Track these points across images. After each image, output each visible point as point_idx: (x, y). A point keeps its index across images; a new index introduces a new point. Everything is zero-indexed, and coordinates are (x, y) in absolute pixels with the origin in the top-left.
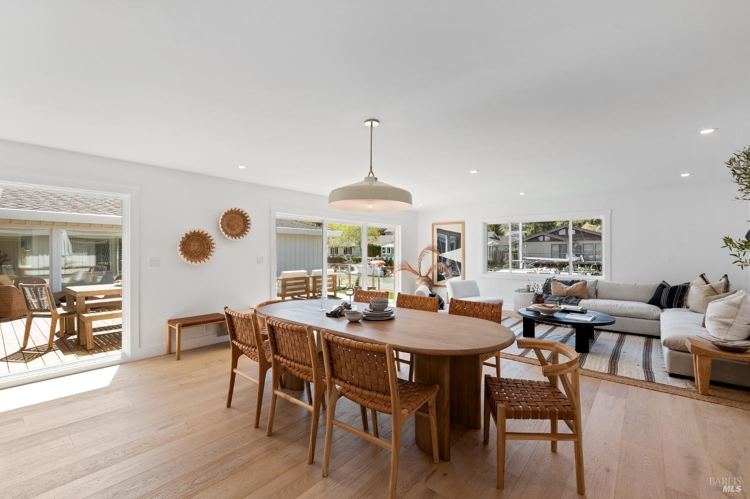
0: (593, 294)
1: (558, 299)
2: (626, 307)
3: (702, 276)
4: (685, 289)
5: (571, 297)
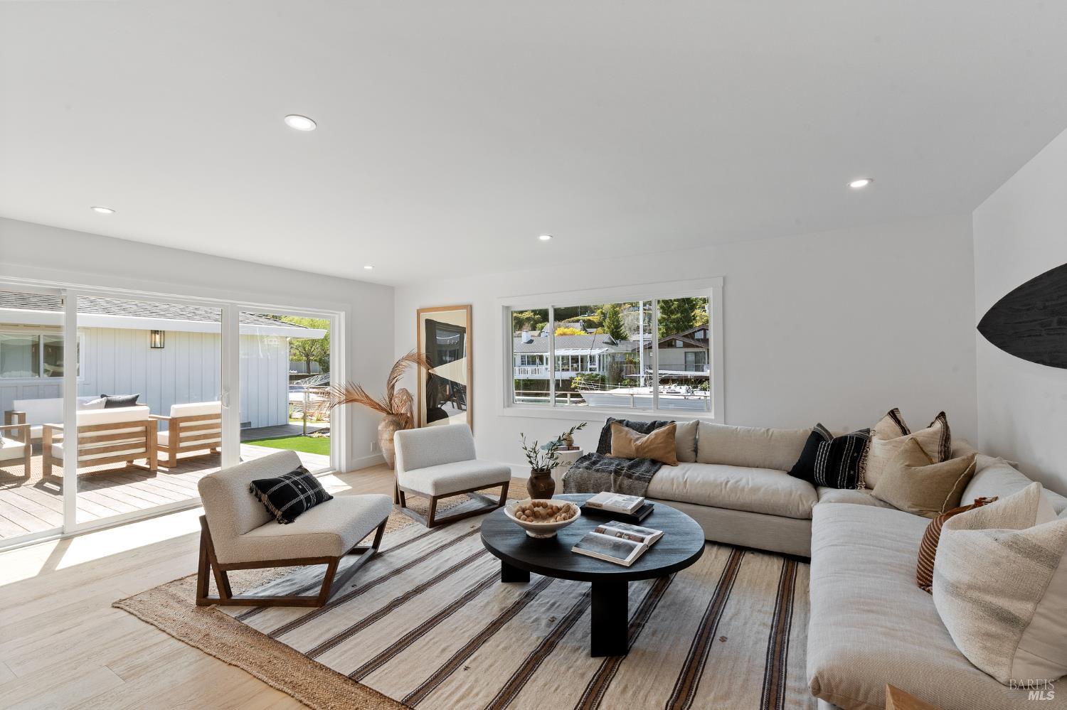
0: (688, 451)
1: (612, 468)
2: (743, 489)
3: (893, 414)
4: (859, 443)
5: (642, 462)
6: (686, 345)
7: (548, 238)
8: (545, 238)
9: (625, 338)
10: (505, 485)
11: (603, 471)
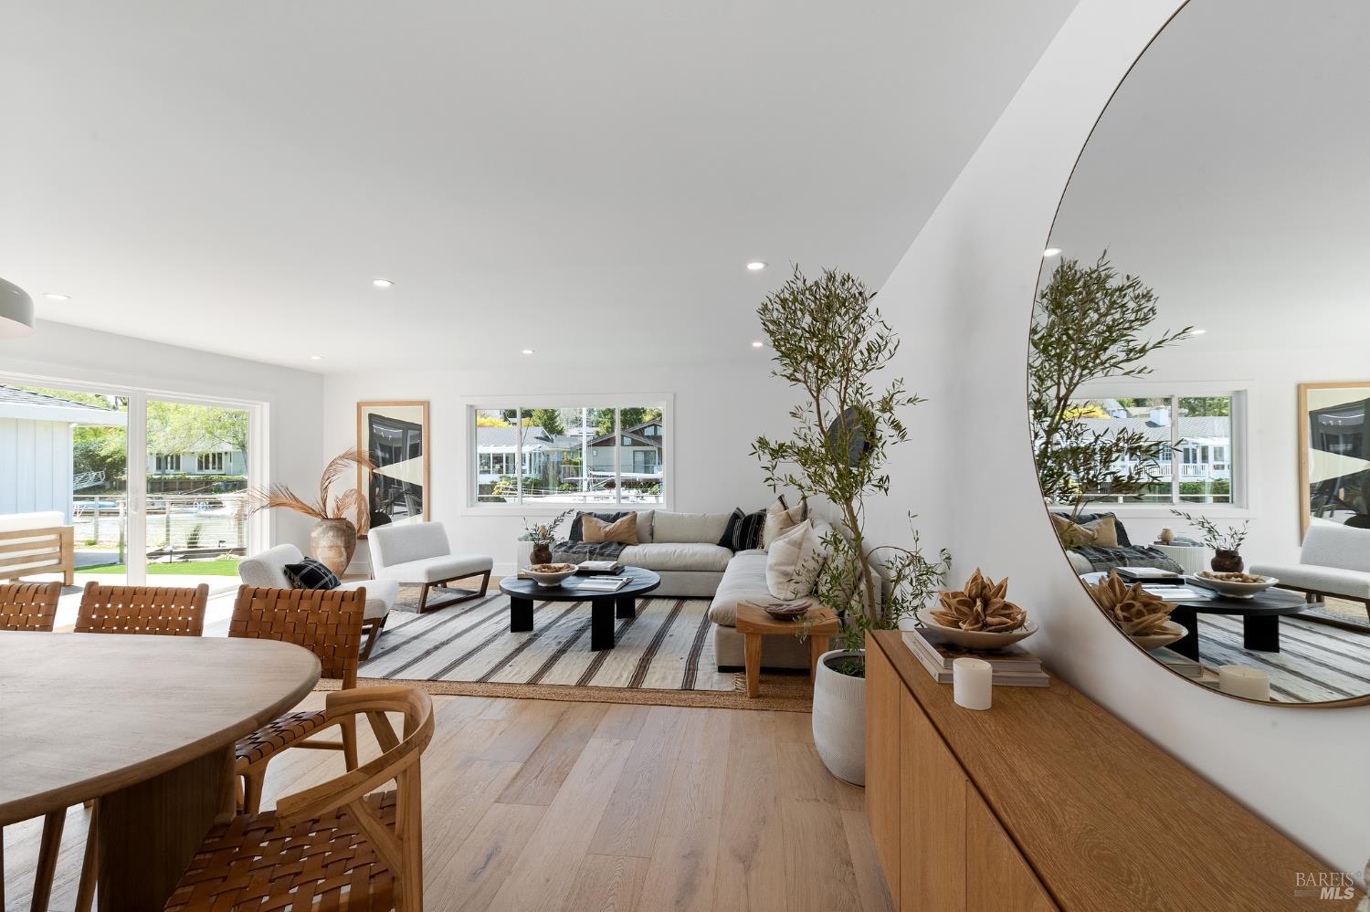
0: (647, 535)
1: (587, 549)
3: (780, 499)
4: (760, 518)
5: (610, 544)
6: (635, 443)
7: (531, 352)
8: (527, 352)
9: (560, 432)
10: (487, 573)
11: (579, 552)
